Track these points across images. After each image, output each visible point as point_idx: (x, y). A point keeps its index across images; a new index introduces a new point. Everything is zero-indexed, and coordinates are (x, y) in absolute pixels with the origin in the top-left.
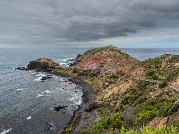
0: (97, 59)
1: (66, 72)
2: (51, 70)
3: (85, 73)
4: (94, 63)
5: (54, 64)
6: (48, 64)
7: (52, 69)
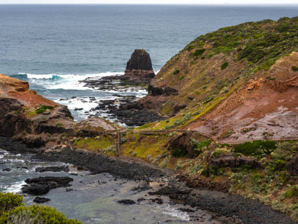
0: (291, 86)
1: (127, 151)
2: (39, 144)
3: (243, 157)
4: (280, 108)
5: (51, 108)
6: (19, 108)
7: (44, 136)
